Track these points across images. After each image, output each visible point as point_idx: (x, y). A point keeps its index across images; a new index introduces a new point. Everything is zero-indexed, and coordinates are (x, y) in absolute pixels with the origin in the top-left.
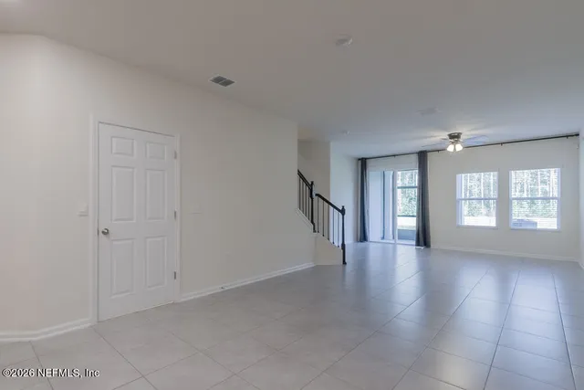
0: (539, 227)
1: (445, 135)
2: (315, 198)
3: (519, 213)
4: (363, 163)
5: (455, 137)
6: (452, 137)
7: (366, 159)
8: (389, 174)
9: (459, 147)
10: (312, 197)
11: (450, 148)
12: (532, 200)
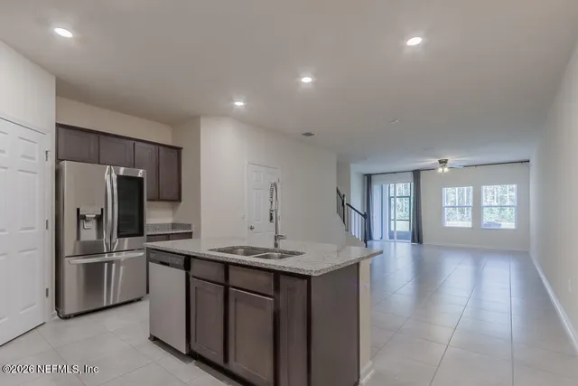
0: (502, 227)
1: (436, 161)
2: (346, 206)
3: (488, 217)
4: (368, 178)
5: (443, 162)
6: (441, 162)
7: (371, 175)
8: (386, 187)
9: (446, 170)
10: (343, 205)
11: (440, 170)
12: (502, 207)
